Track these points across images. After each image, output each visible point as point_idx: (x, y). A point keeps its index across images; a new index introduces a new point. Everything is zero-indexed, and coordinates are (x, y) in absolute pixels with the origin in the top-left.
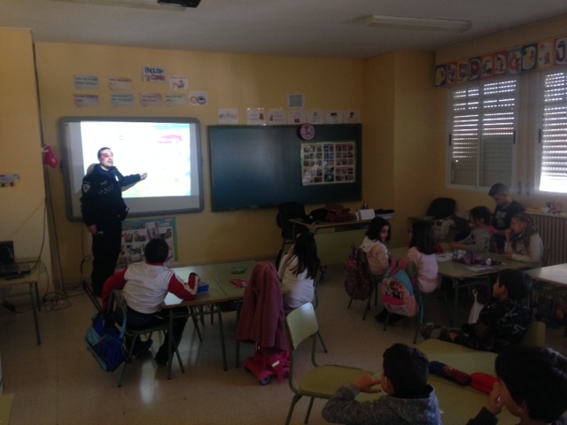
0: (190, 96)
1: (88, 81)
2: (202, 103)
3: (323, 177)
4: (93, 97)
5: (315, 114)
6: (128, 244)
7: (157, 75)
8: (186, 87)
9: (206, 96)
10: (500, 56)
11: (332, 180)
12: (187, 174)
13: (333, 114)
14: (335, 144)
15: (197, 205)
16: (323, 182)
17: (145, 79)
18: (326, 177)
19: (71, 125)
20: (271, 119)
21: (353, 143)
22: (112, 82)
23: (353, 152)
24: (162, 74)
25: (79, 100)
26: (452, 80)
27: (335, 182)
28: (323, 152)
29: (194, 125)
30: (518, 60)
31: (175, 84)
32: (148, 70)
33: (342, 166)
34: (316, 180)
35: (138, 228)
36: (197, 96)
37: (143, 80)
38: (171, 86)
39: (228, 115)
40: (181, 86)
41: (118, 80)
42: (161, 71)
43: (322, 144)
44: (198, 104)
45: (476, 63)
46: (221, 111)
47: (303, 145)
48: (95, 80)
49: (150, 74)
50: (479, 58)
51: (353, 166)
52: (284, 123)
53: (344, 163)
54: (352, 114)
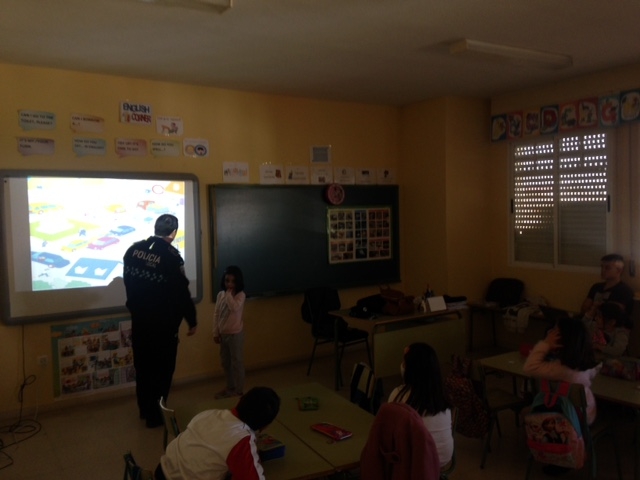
0: (185, 145)
1: (40, 119)
2: (201, 154)
3: (354, 252)
4: (46, 141)
5: (344, 172)
6: (93, 354)
7: (141, 114)
8: (180, 131)
9: (206, 146)
10: (586, 104)
11: (365, 256)
13: (364, 173)
14: (367, 211)
16: (354, 259)
17: (123, 119)
19: (13, 182)
20: (290, 177)
21: (388, 209)
22: (77, 122)
23: (389, 220)
24: (147, 113)
25: (24, 145)
26: (516, 133)
27: (368, 259)
28: (354, 221)
29: (191, 183)
30: (613, 109)
31: (164, 127)
32: (128, 107)
33: (376, 238)
34: (346, 256)
36: (195, 145)
38: (160, 130)
39: (236, 171)
41: (85, 119)
42: (145, 110)
43: (353, 211)
44: (195, 156)
46: (227, 165)
47: (329, 211)
48: (51, 118)
49: (130, 112)
50: (557, 107)
51: (389, 238)
52: (307, 182)
53: (379, 234)
54: (386, 173)
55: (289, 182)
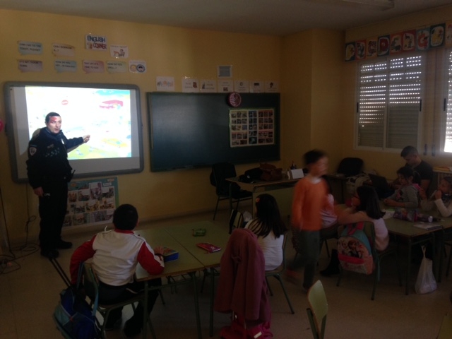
0: (130, 64)
1: (32, 47)
2: (141, 71)
3: (248, 139)
4: (37, 62)
5: (241, 84)
6: (73, 203)
7: (100, 43)
8: (126, 56)
9: (145, 65)
10: (408, 35)
11: (255, 142)
12: (128, 137)
13: (256, 84)
14: (258, 111)
15: (137, 166)
16: (248, 144)
17: (88, 47)
18: (250, 139)
19: (16, 90)
20: (203, 88)
21: (272, 110)
22: (56, 49)
23: (273, 118)
24: (104, 43)
25: (23, 65)
26: (361, 56)
27: (258, 144)
28: (248, 118)
29: (134, 91)
30: (426, 38)
31: (115, 52)
32: (91, 38)
33: (264, 130)
34: (242, 142)
35: (81, 188)
36: (137, 64)
37: (85, 48)
38: (112, 54)
39: (165, 83)
40: (122, 54)
41: (62, 47)
42: (102, 40)
43: (247, 111)
44: (137, 72)
45: (386, 41)
46: (159, 79)
47: (231, 111)
48: (40, 46)
49: (92, 42)
50: (388, 36)
51: (273, 130)
52: (215, 91)
53: (266, 127)
54: (272, 84)
55: (202, 91)
